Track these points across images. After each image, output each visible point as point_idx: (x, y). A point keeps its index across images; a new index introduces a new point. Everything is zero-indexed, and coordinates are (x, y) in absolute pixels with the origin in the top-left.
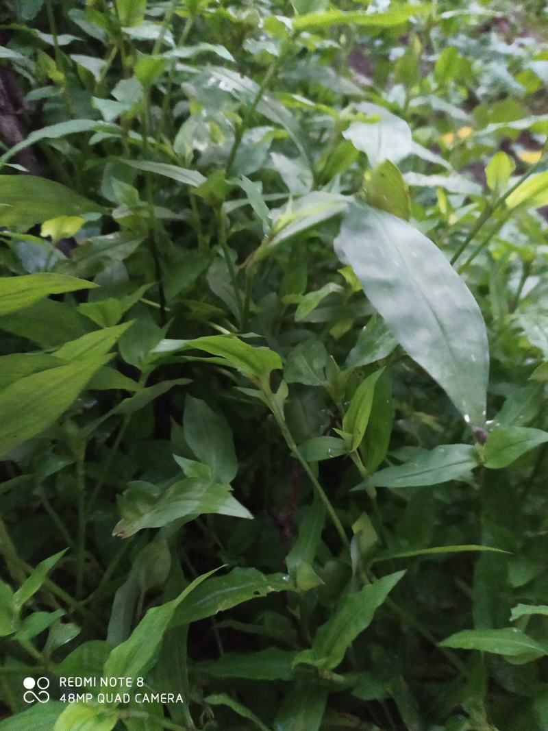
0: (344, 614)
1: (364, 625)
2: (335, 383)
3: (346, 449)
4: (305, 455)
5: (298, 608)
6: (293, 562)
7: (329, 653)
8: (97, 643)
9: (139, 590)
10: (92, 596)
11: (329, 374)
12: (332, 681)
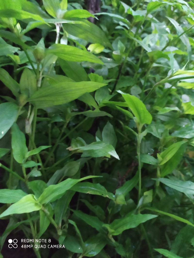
0: (127, 219)
1: (133, 226)
2: (165, 139)
3: (157, 163)
4: (141, 158)
5: (111, 209)
6: (118, 192)
7: (115, 229)
8: (43, 183)
9: (63, 174)
10: (48, 168)
11: (164, 135)
12: (110, 240)
